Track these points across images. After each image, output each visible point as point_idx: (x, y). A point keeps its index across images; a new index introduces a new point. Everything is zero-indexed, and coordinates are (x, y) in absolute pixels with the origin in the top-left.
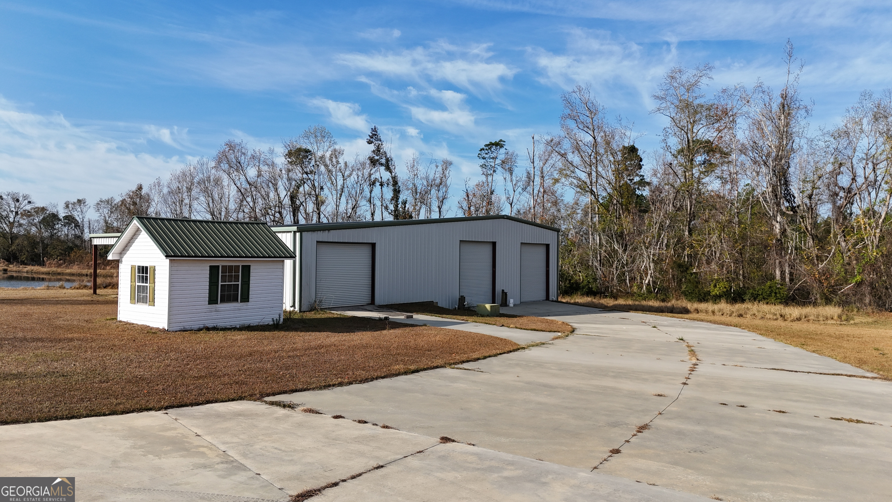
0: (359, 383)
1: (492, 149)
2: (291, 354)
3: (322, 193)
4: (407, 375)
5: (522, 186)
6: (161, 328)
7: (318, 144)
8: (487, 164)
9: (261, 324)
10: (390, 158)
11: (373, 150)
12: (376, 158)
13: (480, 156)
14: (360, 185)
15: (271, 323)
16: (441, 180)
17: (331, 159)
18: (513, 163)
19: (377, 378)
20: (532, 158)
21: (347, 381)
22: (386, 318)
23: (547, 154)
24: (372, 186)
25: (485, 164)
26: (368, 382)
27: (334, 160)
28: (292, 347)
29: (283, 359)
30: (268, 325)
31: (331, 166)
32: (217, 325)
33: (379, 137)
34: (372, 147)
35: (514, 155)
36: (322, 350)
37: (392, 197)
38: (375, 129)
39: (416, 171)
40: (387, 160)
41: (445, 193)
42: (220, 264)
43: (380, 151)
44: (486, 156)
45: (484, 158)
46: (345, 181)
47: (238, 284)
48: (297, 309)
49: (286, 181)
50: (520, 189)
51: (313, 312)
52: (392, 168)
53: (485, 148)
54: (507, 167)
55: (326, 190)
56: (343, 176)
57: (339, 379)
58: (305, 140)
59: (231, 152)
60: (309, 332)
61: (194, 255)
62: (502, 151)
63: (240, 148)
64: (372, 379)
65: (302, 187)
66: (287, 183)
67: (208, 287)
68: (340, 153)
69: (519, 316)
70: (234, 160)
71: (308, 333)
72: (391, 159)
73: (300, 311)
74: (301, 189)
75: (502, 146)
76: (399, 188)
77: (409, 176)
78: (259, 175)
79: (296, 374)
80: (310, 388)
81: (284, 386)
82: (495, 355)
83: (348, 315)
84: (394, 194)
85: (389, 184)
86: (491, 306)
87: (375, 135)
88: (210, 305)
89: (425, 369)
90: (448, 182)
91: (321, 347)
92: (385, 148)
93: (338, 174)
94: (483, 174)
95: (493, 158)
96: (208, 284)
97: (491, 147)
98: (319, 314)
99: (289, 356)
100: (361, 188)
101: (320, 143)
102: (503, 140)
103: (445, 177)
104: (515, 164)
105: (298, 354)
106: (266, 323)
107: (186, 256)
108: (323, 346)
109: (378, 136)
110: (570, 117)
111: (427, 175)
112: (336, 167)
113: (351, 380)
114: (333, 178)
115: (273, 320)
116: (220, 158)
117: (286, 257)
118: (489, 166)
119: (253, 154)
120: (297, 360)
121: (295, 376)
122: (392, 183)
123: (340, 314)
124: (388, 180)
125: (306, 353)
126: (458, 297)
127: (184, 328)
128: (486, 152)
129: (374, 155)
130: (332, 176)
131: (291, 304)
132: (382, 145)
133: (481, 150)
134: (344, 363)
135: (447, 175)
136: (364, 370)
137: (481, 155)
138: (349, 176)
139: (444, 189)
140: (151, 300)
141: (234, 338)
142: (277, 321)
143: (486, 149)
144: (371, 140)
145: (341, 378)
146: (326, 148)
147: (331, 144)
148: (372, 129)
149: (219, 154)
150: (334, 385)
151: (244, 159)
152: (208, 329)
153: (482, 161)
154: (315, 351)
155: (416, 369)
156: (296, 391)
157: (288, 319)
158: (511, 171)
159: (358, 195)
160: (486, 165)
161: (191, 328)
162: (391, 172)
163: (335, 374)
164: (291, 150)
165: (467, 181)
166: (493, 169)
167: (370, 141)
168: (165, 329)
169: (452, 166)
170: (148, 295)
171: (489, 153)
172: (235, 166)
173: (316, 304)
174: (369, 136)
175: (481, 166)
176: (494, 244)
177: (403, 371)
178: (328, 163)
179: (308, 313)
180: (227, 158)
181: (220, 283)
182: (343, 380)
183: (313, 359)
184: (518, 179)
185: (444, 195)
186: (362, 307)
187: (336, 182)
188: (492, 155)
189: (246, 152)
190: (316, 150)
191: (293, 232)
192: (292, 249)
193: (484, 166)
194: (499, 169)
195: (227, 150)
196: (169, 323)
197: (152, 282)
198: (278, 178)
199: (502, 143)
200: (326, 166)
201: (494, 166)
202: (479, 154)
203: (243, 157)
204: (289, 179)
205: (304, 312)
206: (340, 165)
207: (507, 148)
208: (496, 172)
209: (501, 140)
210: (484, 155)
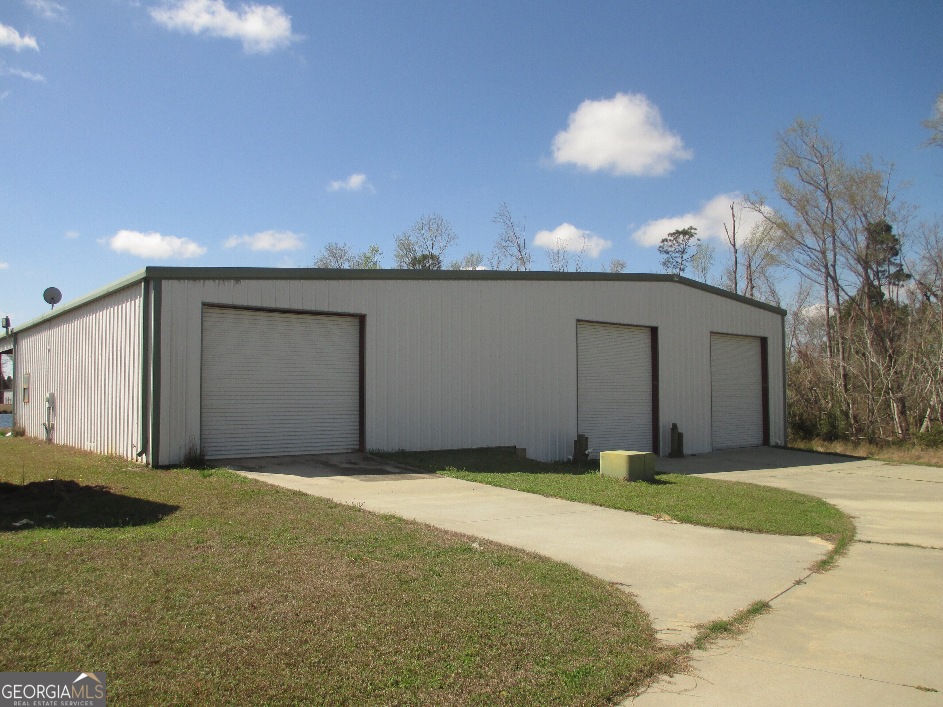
1: (679, 240)
8: (671, 260)
13: (661, 249)
18: (707, 260)
20: (732, 238)
25: (669, 260)
35: (709, 249)
44: (670, 249)
45: (667, 252)
53: (669, 238)
54: (699, 265)
58: (416, 234)
62: (693, 241)
73: (156, 466)
75: (692, 236)
95: (680, 252)
97: (677, 237)
101: (436, 237)
102: (694, 226)
104: (710, 261)
118: (675, 263)
128: (670, 243)
133: (663, 241)
137: (663, 248)
143: (670, 240)
146: (444, 243)
147: (450, 237)
153: (665, 256)
160: (669, 262)
166: (679, 267)
171: (674, 244)
175: (664, 262)
188: (679, 247)
190: (431, 247)
193: (667, 262)
194: (688, 267)
199: (692, 231)
201: (680, 262)
202: (660, 247)
207: (700, 238)
208: (685, 272)
209: (691, 228)
210: (667, 248)
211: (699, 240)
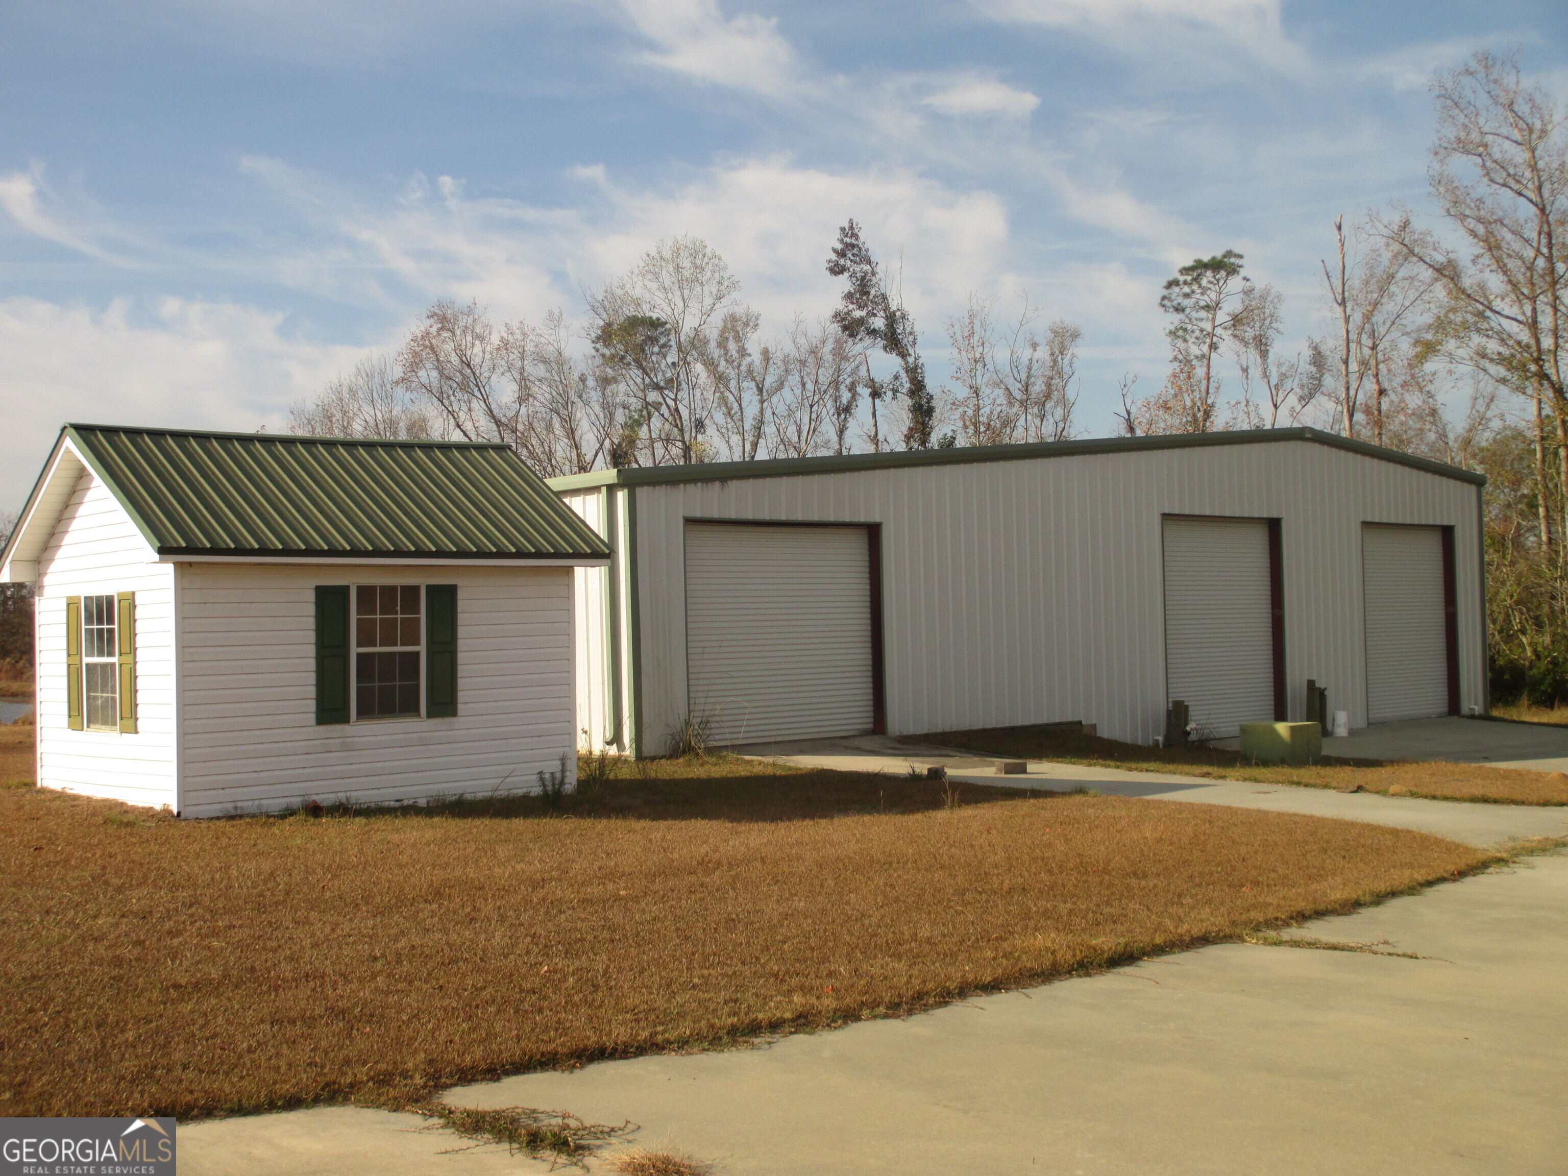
0: (886, 1016)
1: (1204, 282)
2: (595, 891)
3: (700, 437)
4: (1088, 975)
5: (1297, 390)
6: (158, 807)
7: (686, 292)
8: (1189, 327)
9: (502, 793)
10: (898, 314)
11: (847, 291)
12: (858, 314)
13: (1166, 302)
14: (811, 406)
15: (536, 791)
16: (1049, 385)
17: (722, 344)
18: (1267, 322)
19: (964, 991)
20: (1340, 290)
21: (834, 1004)
22: (936, 774)
23: (1373, 286)
24: (843, 416)
25: (1184, 326)
26: (926, 1008)
27: (732, 346)
28: (600, 868)
29: (561, 912)
30: (526, 797)
31: (723, 363)
32: (347, 799)
33: (863, 252)
34: (844, 283)
35: (1270, 299)
36: (716, 878)
37: (911, 429)
38: (851, 228)
39: (981, 349)
40: (891, 320)
41: (1061, 425)
42: (353, 581)
43: (868, 293)
44: (1186, 302)
45: (1179, 309)
46: (765, 404)
47: (417, 654)
48: (629, 752)
49: (597, 408)
50: (1292, 400)
51: (681, 760)
52: (906, 341)
53: (1182, 278)
54: (1250, 333)
55: (711, 430)
56: (760, 390)
57: (797, 998)
58: (647, 283)
59: (445, 334)
60: (666, 819)
61: (257, 546)
62: (1235, 284)
63: (470, 320)
64: (945, 997)
65: (645, 427)
66: (601, 415)
67: (312, 664)
68: (746, 324)
69: (1392, 762)
70: (455, 359)
71: (662, 824)
72: (903, 317)
73: (640, 756)
74: (643, 432)
75: (1233, 270)
76: (928, 402)
77: (958, 364)
78: (524, 397)
79: (606, 972)
80: (668, 1042)
81: (546, 1030)
82: (1414, 889)
83: (799, 766)
84: (915, 420)
85: (897, 391)
86: (1292, 728)
87: (853, 246)
88: (322, 728)
89: (1158, 950)
90: (1071, 393)
91: (706, 865)
92: (882, 284)
93: (745, 384)
94: (1175, 359)
95: (1207, 308)
96: (311, 650)
97: (1199, 275)
98: (702, 765)
99: (584, 901)
100: (814, 416)
101: (691, 290)
102: (1236, 250)
103: (1061, 378)
104: (1274, 325)
105: (622, 893)
106: (520, 792)
107: (227, 552)
108: (719, 864)
109: (860, 248)
110: (1463, 146)
111: (1015, 357)
112: (740, 365)
113: (849, 1001)
114: (731, 398)
115: (542, 780)
116: (415, 354)
117: (579, 555)
118: (1197, 333)
119: (505, 336)
120: (616, 915)
121: (601, 982)
122: (908, 385)
123: (774, 765)
124: (896, 378)
125: (656, 887)
126: (1160, 706)
127: (236, 808)
128: (1186, 289)
129: (851, 307)
130: (727, 394)
131: (609, 736)
132: (873, 274)
133: (1170, 285)
134: (807, 924)
135: (1067, 369)
136: (898, 957)
137: (1170, 299)
138: (780, 386)
139: (1059, 412)
140: (126, 713)
141: (395, 838)
142: (553, 785)
143: (1185, 283)
144: (842, 262)
145: (805, 990)
146: (708, 301)
147: (722, 288)
148: (843, 229)
149: (412, 343)
150: (775, 1026)
151: (481, 354)
152: (315, 810)
153: (1175, 319)
154: (692, 879)
155: (1120, 949)
156: (600, 1054)
157: (594, 779)
158: (1262, 345)
159: (804, 434)
160: (1185, 330)
161: (259, 807)
162: (904, 355)
163: (776, 976)
164: (609, 325)
165: (1129, 383)
166: (1208, 340)
167: (837, 264)
168: (171, 812)
169: (1079, 341)
170: (118, 696)
171: (1193, 292)
172: (458, 374)
173: (690, 732)
174: (835, 251)
175: (1173, 334)
176: (1274, 526)
177: (1069, 955)
178: (716, 356)
179: (663, 761)
180: (434, 352)
181: (354, 650)
182: (814, 1000)
183: (678, 912)
184: (1283, 370)
185: (1059, 429)
186: (844, 742)
187: (741, 408)
188: (1206, 297)
189: (487, 332)
190: (681, 310)
191: (604, 489)
192: (603, 535)
193: (1180, 333)
194: (1227, 343)
195: (434, 330)
196: (183, 790)
197: (126, 649)
198: (576, 400)
199: (1233, 260)
200: (710, 364)
201: (1209, 329)
202: (1164, 298)
203: (477, 349)
204: (608, 409)
205: (653, 759)
206: (749, 359)
207: (1248, 277)
208: (1219, 351)
209: (1229, 254)
210: (1180, 300)
211: (1246, 279)
